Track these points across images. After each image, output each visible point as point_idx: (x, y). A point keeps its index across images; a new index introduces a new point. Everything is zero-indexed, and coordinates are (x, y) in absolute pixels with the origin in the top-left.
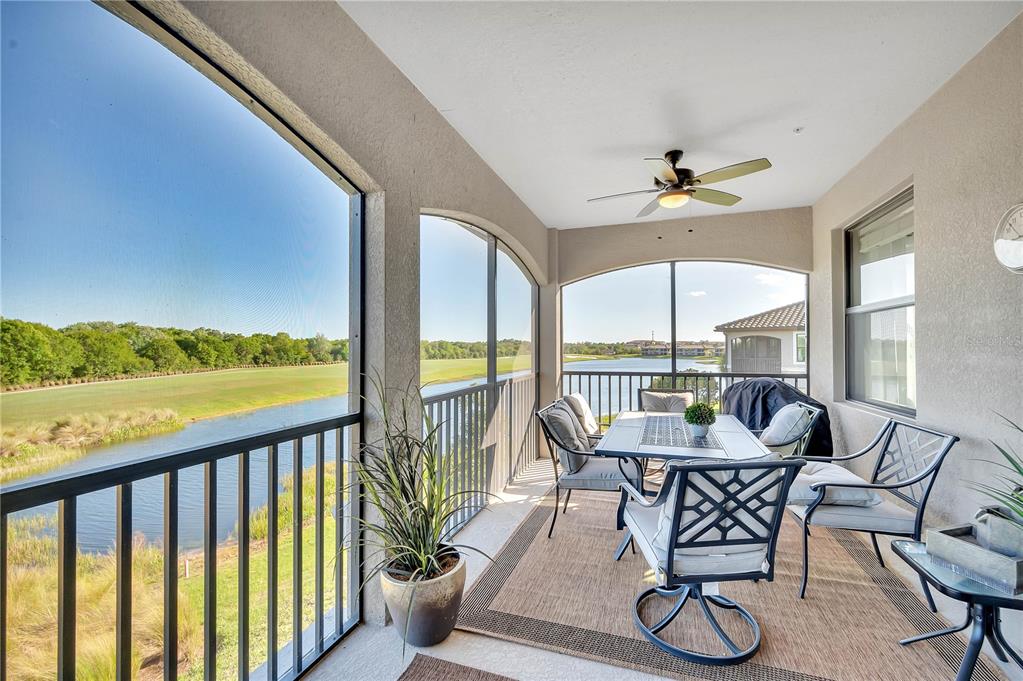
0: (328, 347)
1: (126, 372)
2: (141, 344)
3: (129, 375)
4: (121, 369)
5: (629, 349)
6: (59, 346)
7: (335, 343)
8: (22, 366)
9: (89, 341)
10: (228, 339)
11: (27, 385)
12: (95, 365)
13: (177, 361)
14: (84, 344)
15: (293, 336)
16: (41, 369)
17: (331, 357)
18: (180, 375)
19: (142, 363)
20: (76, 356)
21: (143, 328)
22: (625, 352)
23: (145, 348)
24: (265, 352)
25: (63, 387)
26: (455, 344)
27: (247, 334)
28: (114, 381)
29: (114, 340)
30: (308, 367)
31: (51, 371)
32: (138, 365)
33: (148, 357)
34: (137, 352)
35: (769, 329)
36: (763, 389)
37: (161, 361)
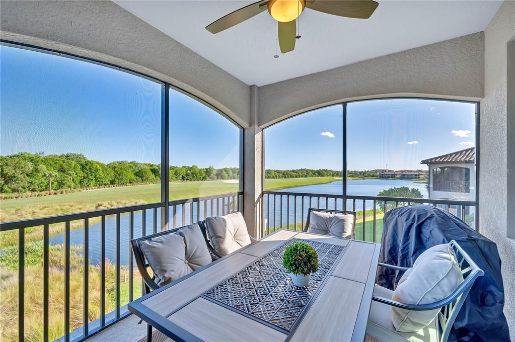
0: (214, 172)
1: (130, 183)
2: (137, 170)
3: (131, 184)
4: (128, 181)
5: (372, 174)
6: (105, 172)
7: (219, 170)
8: (92, 180)
9: (116, 169)
11: (94, 188)
12: (119, 179)
13: (150, 178)
14: (115, 170)
15: (199, 167)
16: (99, 181)
17: (216, 177)
18: (152, 184)
19: (136, 179)
20: (111, 176)
21: (138, 164)
22: (369, 176)
23: (138, 172)
24: (187, 175)
25: (107, 189)
26: (276, 171)
27: (180, 166)
28: (126, 187)
29: (126, 169)
30: (206, 181)
31: (102, 182)
32: (135, 180)
33: (139, 176)
34: (135, 174)
35: (460, 162)
36: (419, 217)
37: (144, 178)
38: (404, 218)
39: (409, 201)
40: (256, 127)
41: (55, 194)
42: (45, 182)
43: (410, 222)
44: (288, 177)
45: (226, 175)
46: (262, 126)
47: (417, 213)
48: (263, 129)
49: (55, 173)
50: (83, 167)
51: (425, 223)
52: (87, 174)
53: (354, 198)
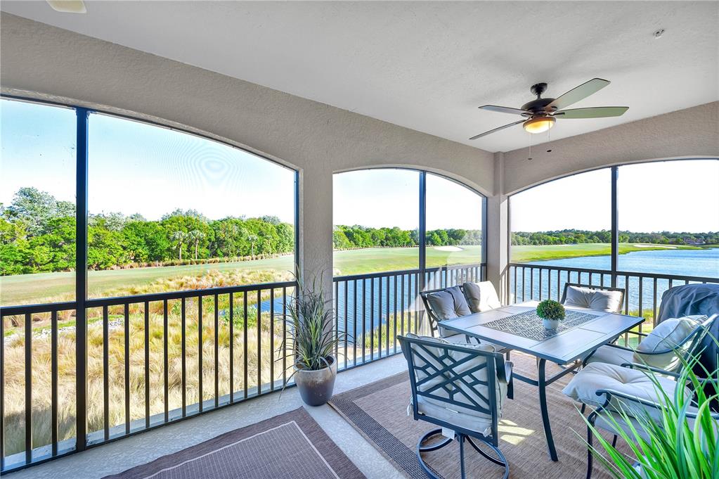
10: (368, 231)
13: (345, 243)
24: (387, 239)
26: (518, 233)
27: (378, 228)
36: (698, 295)
37: (338, 243)
38: (680, 296)
39: (687, 279)
40: (502, 195)
41: (256, 259)
42: (248, 246)
43: (685, 300)
44: (540, 243)
45: (439, 240)
46: (509, 194)
47: (697, 291)
48: (508, 197)
49: (256, 237)
50: (279, 230)
51: (704, 302)
52: (282, 237)
53: (627, 275)
